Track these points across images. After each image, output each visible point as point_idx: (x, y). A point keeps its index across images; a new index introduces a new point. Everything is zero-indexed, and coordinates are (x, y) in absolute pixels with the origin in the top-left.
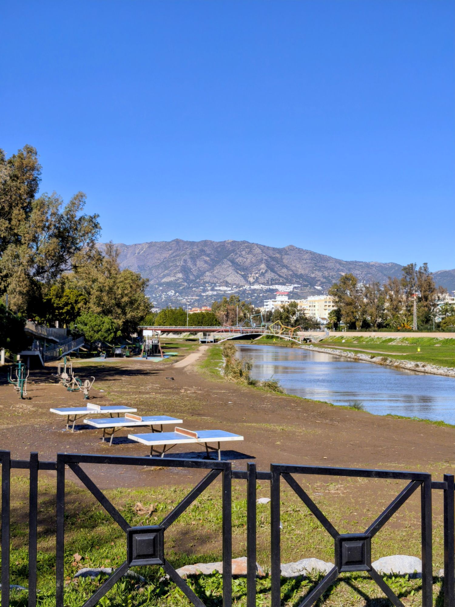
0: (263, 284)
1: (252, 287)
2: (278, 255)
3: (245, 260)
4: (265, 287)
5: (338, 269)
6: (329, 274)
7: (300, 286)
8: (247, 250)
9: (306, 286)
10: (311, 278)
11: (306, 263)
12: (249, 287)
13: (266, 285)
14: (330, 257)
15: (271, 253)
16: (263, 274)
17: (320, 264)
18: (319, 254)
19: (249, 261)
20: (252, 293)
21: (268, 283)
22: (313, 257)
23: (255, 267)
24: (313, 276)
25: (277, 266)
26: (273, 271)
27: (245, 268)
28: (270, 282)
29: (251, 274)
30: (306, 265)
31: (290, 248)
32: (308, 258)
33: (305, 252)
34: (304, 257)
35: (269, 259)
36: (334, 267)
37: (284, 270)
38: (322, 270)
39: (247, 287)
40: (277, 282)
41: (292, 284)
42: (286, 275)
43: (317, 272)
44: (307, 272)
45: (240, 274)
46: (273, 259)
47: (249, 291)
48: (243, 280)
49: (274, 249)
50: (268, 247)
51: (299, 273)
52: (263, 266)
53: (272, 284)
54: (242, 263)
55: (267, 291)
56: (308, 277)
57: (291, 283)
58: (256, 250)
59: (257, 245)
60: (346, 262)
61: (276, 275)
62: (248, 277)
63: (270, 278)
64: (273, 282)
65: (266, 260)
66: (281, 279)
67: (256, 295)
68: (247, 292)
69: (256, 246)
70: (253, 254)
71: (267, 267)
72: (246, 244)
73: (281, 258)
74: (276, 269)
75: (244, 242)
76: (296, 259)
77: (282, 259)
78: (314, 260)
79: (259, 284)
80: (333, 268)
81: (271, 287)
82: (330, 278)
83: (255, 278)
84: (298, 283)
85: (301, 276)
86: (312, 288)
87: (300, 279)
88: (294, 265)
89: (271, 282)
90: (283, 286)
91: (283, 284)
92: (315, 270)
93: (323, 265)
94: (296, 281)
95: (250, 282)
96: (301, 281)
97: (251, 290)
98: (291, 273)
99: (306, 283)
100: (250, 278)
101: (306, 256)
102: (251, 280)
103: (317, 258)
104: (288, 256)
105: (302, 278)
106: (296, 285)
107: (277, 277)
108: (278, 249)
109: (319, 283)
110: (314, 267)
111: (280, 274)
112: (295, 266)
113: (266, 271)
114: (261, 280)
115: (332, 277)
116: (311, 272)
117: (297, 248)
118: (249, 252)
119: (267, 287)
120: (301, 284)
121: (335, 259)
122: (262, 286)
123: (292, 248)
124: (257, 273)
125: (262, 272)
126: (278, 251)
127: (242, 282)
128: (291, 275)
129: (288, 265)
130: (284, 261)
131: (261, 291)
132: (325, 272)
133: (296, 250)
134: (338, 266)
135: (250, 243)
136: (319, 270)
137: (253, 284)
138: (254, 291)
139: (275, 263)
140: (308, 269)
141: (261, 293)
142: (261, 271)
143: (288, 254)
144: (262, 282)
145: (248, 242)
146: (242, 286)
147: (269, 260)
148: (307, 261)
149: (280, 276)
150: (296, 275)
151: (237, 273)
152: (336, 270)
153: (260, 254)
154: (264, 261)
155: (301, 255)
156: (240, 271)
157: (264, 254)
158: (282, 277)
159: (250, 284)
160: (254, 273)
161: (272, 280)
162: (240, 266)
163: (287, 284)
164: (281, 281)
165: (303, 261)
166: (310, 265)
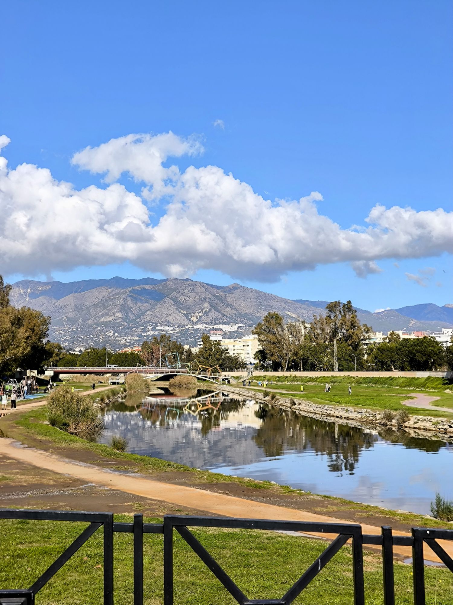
0: (206, 324)
1: (196, 327)
2: (221, 294)
3: (188, 298)
5: (284, 308)
8: (189, 288)
9: (251, 325)
10: (256, 317)
11: (251, 302)
12: (192, 326)
14: (275, 296)
15: (214, 291)
16: (206, 313)
17: (265, 303)
18: (264, 293)
19: (192, 300)
20: (195, 333)
21: (212, 323)
22: (258, 295)
23: (198, 306)
24: (258, 315)
25: (221, 305)
26: (216, 310)
27: (187, 307)
29: (194, 313)
30: (251, 304)
31: (235, 286)
32: (253, 297)
33: (250, 291)
34: (249, 295)
35: (213, 297)
36: (280, 307)
37: (229, 309)
38: (267, 309)
39: (190, 326)
40: (221, 321)
41: (236, 323)
42: (230, 314)
43: (262, 311)
44: (252, 311)
45: (182, 313)
46: (217, 297)
47: (192, 330)
49: (218, 288)
50: (212, 285)
51: (243, 313)
52: (206, 305)
53: (216, 324)
54: (184, 302)
56: (253, 316)
58: (199, 288)
59: (200, 283)
60: (292, 300)
61: (220, 314)
62: (191, 316)
63: (214, 317)
64: (217, 322)
65: (209, 298)
66: (225, 318)
67: (199, 334)
68: (190, 332)
69: (199, 285)
70: (196, 292)
71: (211, 306)
72: (188, 282)
73: (225, 297)
74: (219, 308)
75: (187, 280)
76: (240, 298)
77: (226, 298)
78: (259, 299)
79: (203, 323)
80: (278, 307)
81: (215, 327)
83: (198, 317)
84: (242, 322)
85: (245, 316)
87: (244, 318)
88: (238, 303)
89: (215, 321)
90: (228, 326)
91: (228, 324)
92: (261, 309)
93: (269, 304)
95: (193, 321)
96: (245, 321)
97: (194, 330)
98: (235, 312)
99: (251, 323)
100: (193, 317)
101: (251, 295)
102: (194, 319)
103: (262, 297)
104: (233, 295)
106: (241, 325)
107: (221, 316)
108: (222, 288)
110: (259, 306)
111: (224, 313)
112: (240, 305)
113: (210, 310)
114: (205, 319)
116: (256, 311)
118: (192, 291)
119: (210, 326)
120: (246, 323)
121: (281, 298)
124: (200, 312)
125: (205, 311)
126: (222, 290)
127: (185, 321)
128: (235, 315)
129: (233, 304)
130: (228, 300)
131: (205, 330)
133: (241, 288)
134: (283, 305)
135: (193, 281)
136: (264, 310)
137: (196, 323)
138: (197, 331)
139: (219, 302)
140: (253, 308)
143: (232, 293)
144: (206, 322)
145: (191, 280)
146: (184, 326)
147: (213, 299)
148: (252, 299)
149: (224, 316)
150: (240, 314)
151: (180, 312)
152: (282, 309)
153: (203, 292)
154: (207, 300)
155: (246, 293)
156: (183, 310)
157: (208, 293)
158: (227, 316)
159: (193, 323)
160: (197, 312)
161: (216, 319)
162: (182, 304)
163: (231, 324)
164: (225, 320)
165: (247, 300)
166: (254, 304)
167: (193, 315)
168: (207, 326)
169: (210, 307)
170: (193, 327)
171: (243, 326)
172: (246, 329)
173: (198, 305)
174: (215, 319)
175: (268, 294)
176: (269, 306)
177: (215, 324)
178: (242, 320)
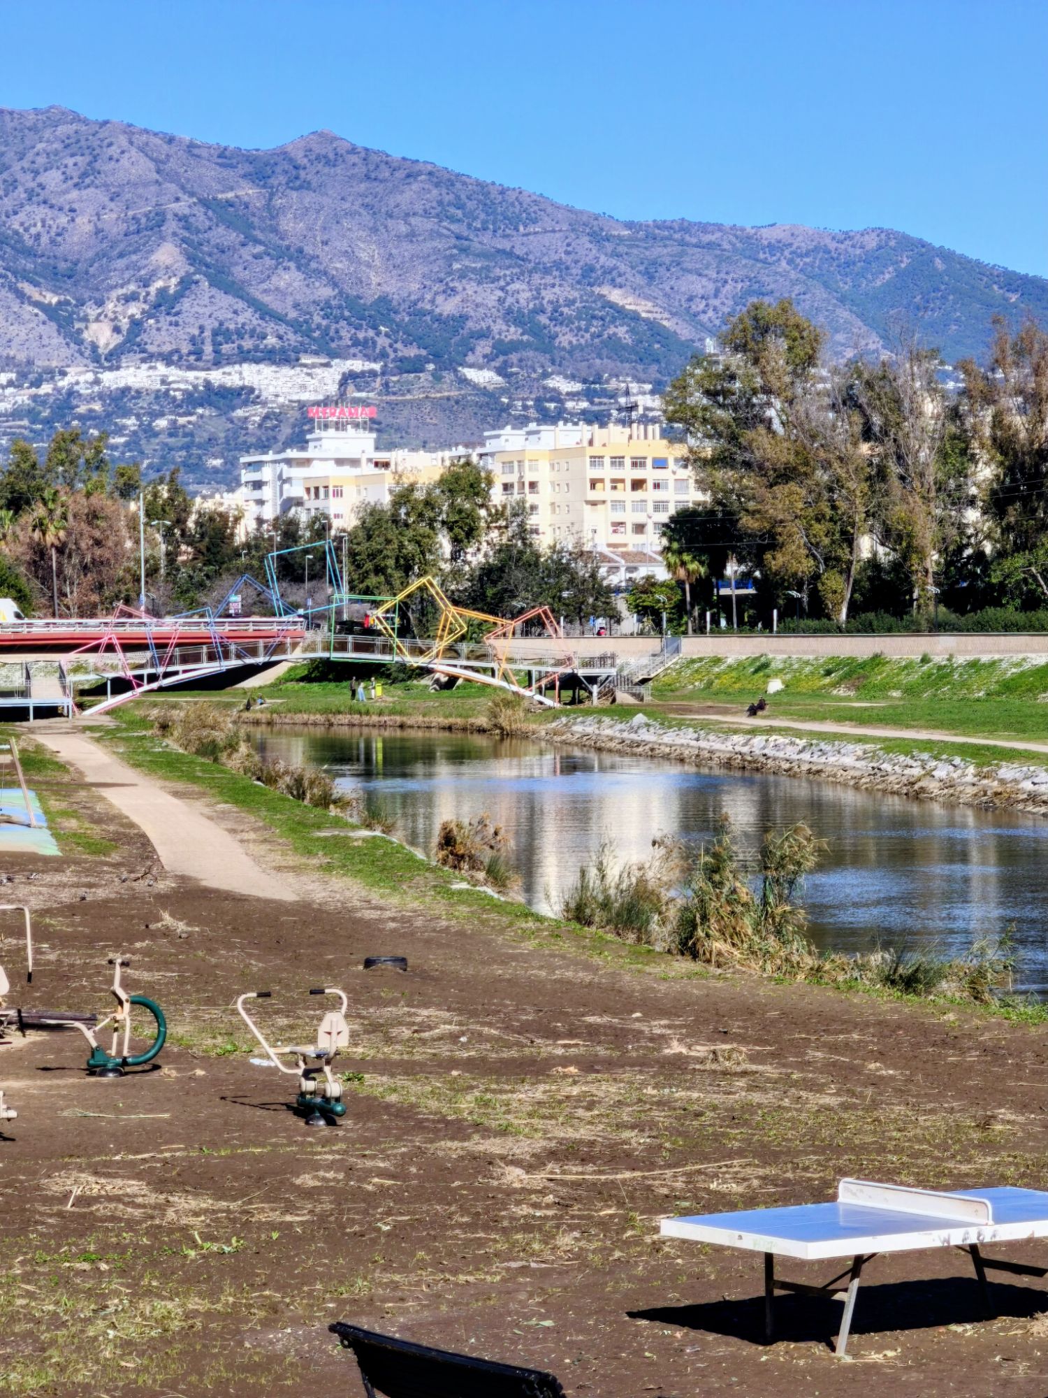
0: (168, 359)
1: (112, 380)
2: (249, 192)
3: (63, 220)
4: (183, 379)
5: (589, 270)
6: (538, 297)
7: (377, 367)
8: (70, 161)
9: (416, 366)
10: (438, 319)
11: (411, 236)
12: (90, 377)
13: (190, 368)
14: (540, 202)
15: (208, 176)
16: (165, 304)
17: (487, 241)
18: (481, 185)
19: (89, 228)
20: (109, 415)
21: (198, 354)
22: (447, 198)
23: (121, 263)
24: (448, 307)
25: (247, 253)
26: (222, 281)
27: (62, 266)
28: (208, 349)
29: (100, 303)
30: (408, 248)
31: (318, 149)
32: (419, 207)
33: (400, 174)
34: (399, 198)
35: (199, 211)
36: (568, 260)
37: (289, 278)
38: (498, 272)
39: (78, 377)
40: (248, 344)
41: (333, 355)
42: (296, 306)
43: (471, 287)
44: (415, 286)
45: (37, 304)
46: (224, 212)
47: (92, 399)
48: (57, 340)
49: (225, 158)
50: (191, 146)
51: (371, 295)
52: (167, 255)
53: (219, 361)
54: (45, 239)
55: (193, 400)
56: (423, 313)
57: (329, 349)
58: (125, 162)
59: (129, 130)
60: (629, 225)
61: (241, 305)
62: (85, 319)
63: (210, 324)
64: (226, 348)
65: (183, 219)
66: (270, 327)
67: (131, 422)
68: (82, 409)
69: (123, 140)
70: (106, 185)
71: (192, 259)
72: (62, 130)
73: (268, 206)
74: (239, 273)
75: (52, 118)
76: (351, 214)
77: (273, 213)
78: (453, 219)
79: (149, 358)
80: (558, 265)
81: (217, 377)
82: (543, 319)
83: (124, 323)
84: (365, 348)
85: (382, 311)
86: (448, 376)
87: (375, 328)
88: (343, 245)
89: (216, 344)
90: (286, 371)
91: (282, 357)
92: (462, 275)
93: (505, 245)
94: (356, 343)
95: (94, 347)
96: (382, 342)
97: (101, 396)
98: (326, 292)
99: (412, 352)
100: (94, 326)
101: (407, 196)
102: (102, 335)
103: (470, 205)
104: (309, 198)
105: (387, 321)
106: (357, 365)
107: (248, 317)
108: (250, 159)
109: (484, 347)
110: (452, 258)
111: (266, 299)
112: (349, 255)
113: (187, 284)
114: (160, 336)
115: (557, 317)
116: (438, 287)
117: (353, 150)
118: (84, 175)
119: (191, 375)
120: (383, 355)
121: (570, 210)
122: (161, 368)
123: (328, 150)
124: (132, 297)
125: (162, 292)
126: (248, 168)
127: (55, 350)
128: (325, 307)
129: (308, 250)
130: (287, 223)
131: (163, 400)
132: (516, 286)
133: (353, 159)
134: (586, 250)
135: (85, 122)
136: (484, 277)
137: (112, 359)
138: (121, 400)
139: (232, 237)
140: (422, 269)
141: (161, 414)
142: (159, 284)
143: (306, 186)
144: (167, 348)
145: (77, 119)
146: (50, 374)
147: (200, 218)
148: (413, 220)
149: (265, 313)
150: (352, 303)
151: (21, 296)
152: (576, 271)
153: (145, 185)
154: (171, 226)
155: (380, 188)
156: (36, 284)
157: (172, 188)
158: (279, 318)
159: (96, 358)
160: (114, 294)
161: (221, 334)
162: (30, 253)
163: (306, 359)
164: (271, 341)
165: (390, 223)
166: (429, 245)
167: (91, 311)
168: (174, 373)
169: (183, 268)
170: (97, 382)
171: (373, 374)
172: (386, 385)
173: (121, 255)
174: (215, 333)
175: (503, 192)
176: (510, 254)
177: (217, 364)
178: (361, 335)
